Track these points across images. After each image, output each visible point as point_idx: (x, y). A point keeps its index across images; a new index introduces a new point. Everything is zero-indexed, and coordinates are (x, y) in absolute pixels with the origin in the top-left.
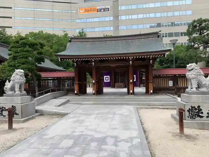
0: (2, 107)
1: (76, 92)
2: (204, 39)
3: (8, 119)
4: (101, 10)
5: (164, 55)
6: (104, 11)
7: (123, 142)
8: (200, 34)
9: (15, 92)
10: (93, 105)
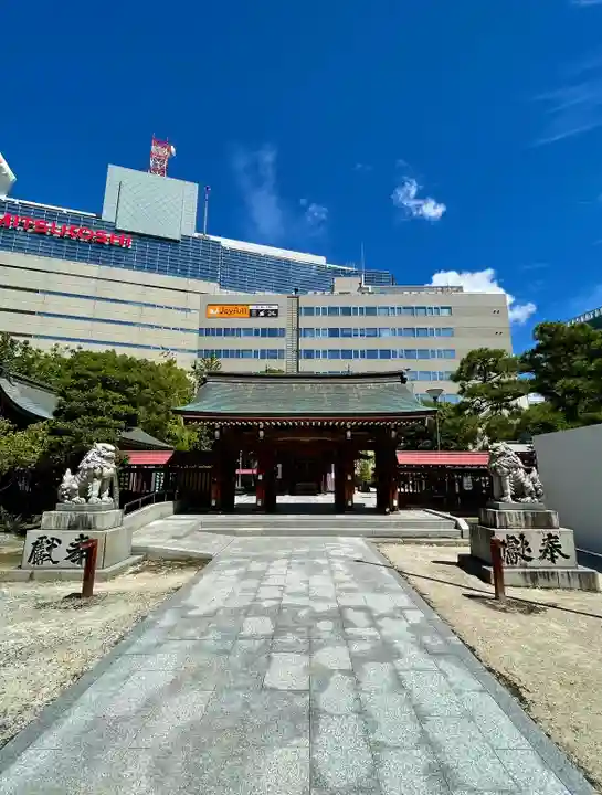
0: (53, 539)
1: (214, 503)
2: (493, 392)
3: (83, 571)
4: (258, 312)
5: (424, 420)
6: (266, 315)
7: (386, 619)
8: (484, 381)
9: (87, 499)
10: (262, 535)
